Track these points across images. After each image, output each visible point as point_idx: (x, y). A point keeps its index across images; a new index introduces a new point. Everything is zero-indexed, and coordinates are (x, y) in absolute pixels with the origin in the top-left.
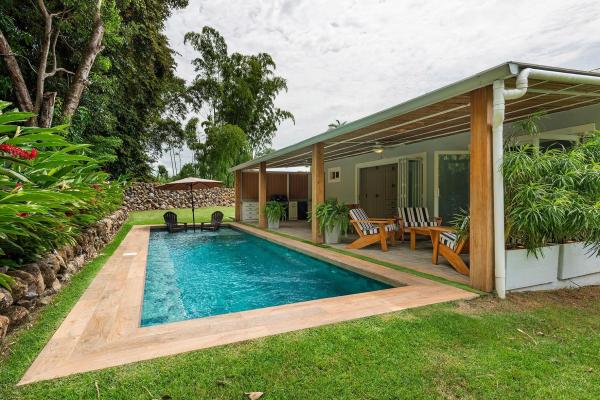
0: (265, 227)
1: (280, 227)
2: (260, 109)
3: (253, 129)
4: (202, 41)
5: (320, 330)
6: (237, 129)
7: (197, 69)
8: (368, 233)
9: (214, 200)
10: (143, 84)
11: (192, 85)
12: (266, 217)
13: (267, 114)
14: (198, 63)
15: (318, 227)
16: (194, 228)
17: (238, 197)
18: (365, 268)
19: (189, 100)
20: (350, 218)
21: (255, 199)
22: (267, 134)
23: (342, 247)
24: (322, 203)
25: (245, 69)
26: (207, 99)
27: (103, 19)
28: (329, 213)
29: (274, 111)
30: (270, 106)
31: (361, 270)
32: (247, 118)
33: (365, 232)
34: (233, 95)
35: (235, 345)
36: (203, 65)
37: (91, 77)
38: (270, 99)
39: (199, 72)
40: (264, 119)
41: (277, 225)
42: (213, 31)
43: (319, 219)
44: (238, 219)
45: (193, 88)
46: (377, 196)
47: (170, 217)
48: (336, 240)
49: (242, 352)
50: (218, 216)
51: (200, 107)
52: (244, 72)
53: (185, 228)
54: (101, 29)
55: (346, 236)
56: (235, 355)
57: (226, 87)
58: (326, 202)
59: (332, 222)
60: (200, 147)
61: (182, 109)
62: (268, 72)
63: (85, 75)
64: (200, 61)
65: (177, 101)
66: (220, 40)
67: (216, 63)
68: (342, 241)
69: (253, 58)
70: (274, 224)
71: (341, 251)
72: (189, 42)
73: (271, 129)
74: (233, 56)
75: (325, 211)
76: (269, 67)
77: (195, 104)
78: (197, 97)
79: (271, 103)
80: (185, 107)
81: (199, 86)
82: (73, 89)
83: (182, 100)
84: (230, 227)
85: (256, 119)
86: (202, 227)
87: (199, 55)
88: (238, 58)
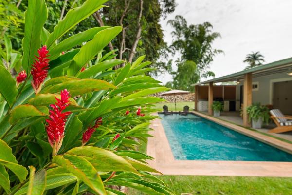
0: (212, 115)
1: (221, 115)
2: (204, 51)
3: (201, 61)
4: (175, 23)
5: (265, 179)
6: (192, 63)
7: (173, 36)
8: (284, 124)
9: (182, 99)
10: (153, 48)
11: (172, 44)
12: (213, 110)
13: (208, 52)
14: (173, 34)
15: (248, 118)
16: (176, 113)
17: (196, 98)
18: (284, 147)
19: (170, 51)
20: (270, 114)
21: (207, 99)
22: (208, 63)
23: (265, 131)
24: (250, 105)
25: (196, 32)
26: (177, 49)
27: (141, 25)
28: (256, 111)
29: (212, 51)
30: (210, 48)
31: (282, 147)
32: (197, 56)
33: (282, 124)
34: (190, 46)
35: (221, 177)
36: (175, 34)
37: (136, 50)
38: (210, 45)
39: (174, 38)
40: (207, 56)
41: (219, 114)
42: (180, 17)
43: (248, 115)
44: (196, 110)
45: (172, 46)
46: (286, 99)
47: (165, 108)
48: (260, 126)
49: (225, 181)
50: (187, 108)
51: (174, 54)
52: (195, 33)
53: (172, 113)
54: (140, 30)
55: (267, 124)
56: (222, 181)
57: (187, 42)
58: (253, 104)
59: (257, 116)
60: (174, 73)
61: (167, 56)
62: (208, 31)
63: (134, 49)
64: (174, 32)
65: (164, 52)
66: (184, 20)
67: (182, 32)
68: (263, 127)
69: (200, 25)
70: (217, 114)
71: (265, 134)
72: (169, 24)
73: (210, 61)
74: (190, 27)
75: (253, 110)
76: (209, 28)
77: (173, 53)
78: (174, 50)
79: (210, 47)
80: (168, 55)
81: (174, 44)
82: (130, 56)
83: (167, 52)
84: (192, 113)
85: (202, 56)
86: (179, 113)
87: (174, 29)
88: (192, 27)
